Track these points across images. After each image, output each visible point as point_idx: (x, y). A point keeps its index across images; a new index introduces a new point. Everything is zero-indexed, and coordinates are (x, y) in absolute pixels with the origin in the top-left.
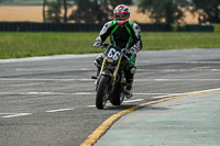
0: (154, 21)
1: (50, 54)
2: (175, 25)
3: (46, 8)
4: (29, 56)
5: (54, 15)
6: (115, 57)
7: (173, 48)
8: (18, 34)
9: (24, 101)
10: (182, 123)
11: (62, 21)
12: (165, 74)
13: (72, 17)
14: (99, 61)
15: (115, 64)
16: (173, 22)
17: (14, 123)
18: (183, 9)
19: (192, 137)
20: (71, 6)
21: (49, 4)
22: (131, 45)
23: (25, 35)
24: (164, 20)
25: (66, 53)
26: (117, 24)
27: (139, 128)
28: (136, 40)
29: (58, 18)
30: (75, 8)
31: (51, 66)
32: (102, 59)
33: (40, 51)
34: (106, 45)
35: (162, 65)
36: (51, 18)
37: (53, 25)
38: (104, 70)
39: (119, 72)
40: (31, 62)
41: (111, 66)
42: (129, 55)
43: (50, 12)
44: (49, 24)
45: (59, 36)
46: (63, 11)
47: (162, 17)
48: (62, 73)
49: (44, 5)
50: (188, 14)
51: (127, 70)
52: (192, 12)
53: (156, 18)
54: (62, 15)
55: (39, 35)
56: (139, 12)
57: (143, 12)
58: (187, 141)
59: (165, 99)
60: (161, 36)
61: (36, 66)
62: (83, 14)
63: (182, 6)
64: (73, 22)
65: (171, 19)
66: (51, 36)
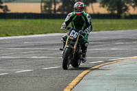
0: (110, 12)
1: (45, 33)
2: (123, 15)
3: (43, 4)
4: (32, 34)
5: (47, 9)
6: (75, 36)
7: (122, 29)
8: (25, 20)
9: (29, 62)
10: (127, 76)
11: (53, 12)
12: (117, 45)
13: (59, 10)
14: (65, 39)
15: (74, 40)
16: (122, 13)
17: (23, 76)
18: (128, 5)
19: (133, 85)
20: (58, 3)
21: (44, 2)
22: (85, 28)
23: (30, 21)
24: (116, 12)
25: (55, 32)
26: (76, 14)
27: (101, 79)
28: (88, 25)
29: (50, 11)
30: (61, 4)
31: (46, 40)
32: (66, 37)
33: (39, 31)
34: (69, 28)
35: (114, 40)
36: (46, 11)
37: (46, 15)
38: (68, 44)
39: (77, 46)
40: (34, 38)
41: (72, 42)
42: (84, 35)
43: (45, 7)
44: (45, 14)
45: (51, 22)
46: (53, 6)
47: (115, 10)
48: (53, 45)
49: (42, 2)
50: (131, 8)
51: (83, 44)
52: (134, 7)
53: (111, 10)
54: (53, 9)
55: (38, 21)
56: (100, 7)
57: (103, 7)
58: (130, 87)
59: (117, 61)
60: (114, 22)
61: (37, 41)
62: (66, 8)
63: (128, 3)
64: (59, 13)
65: (120, 11)
66: (46, 21)
